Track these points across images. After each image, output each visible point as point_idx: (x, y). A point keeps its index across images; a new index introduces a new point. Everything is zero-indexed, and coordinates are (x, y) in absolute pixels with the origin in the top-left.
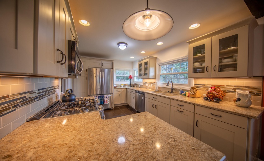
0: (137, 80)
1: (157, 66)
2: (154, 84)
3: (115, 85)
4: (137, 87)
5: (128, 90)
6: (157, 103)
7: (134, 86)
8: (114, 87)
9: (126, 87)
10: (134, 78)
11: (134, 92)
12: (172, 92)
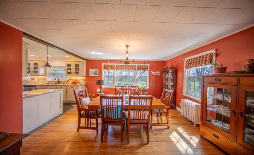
2: (44, 79)
12: (58, 83)
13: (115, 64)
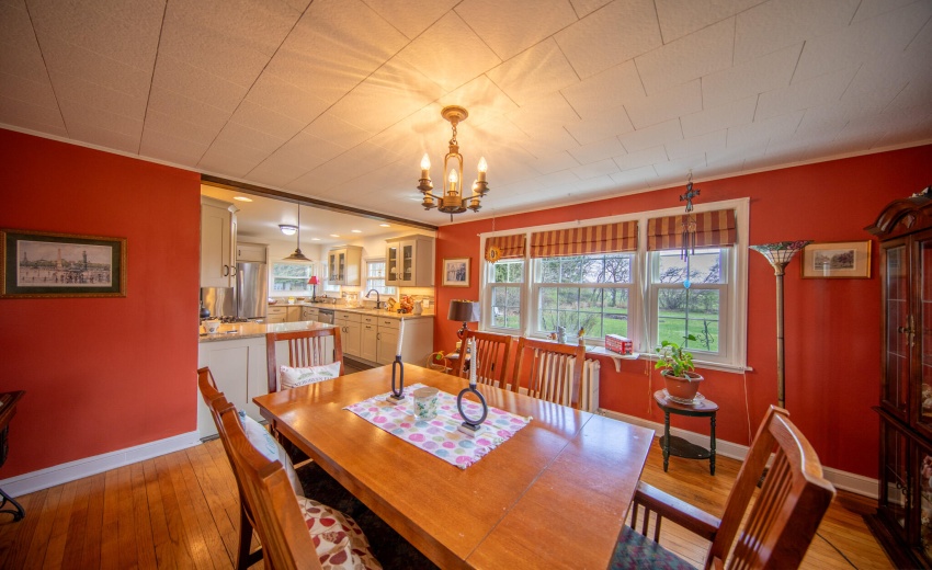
0: (330, 289)
1: (363, 263)
2: (357, 294)
3: (270, 300)
4: (329, 303)
5: (305, 309)
6: (349, 324)
7: (321, 302)
8: (270, 304)
9: (302, 303)
10: (323, 284)
11: (317, 312)
12: (378, 307)
13: (528, 231)
